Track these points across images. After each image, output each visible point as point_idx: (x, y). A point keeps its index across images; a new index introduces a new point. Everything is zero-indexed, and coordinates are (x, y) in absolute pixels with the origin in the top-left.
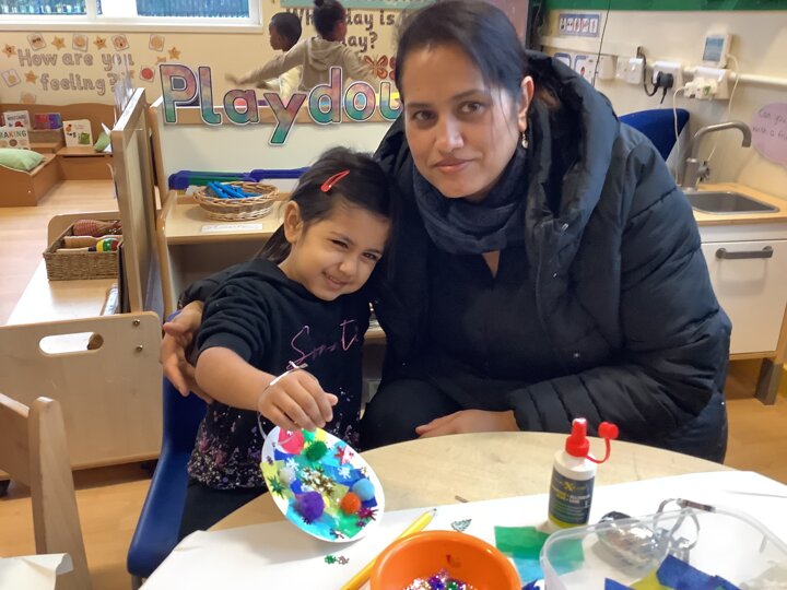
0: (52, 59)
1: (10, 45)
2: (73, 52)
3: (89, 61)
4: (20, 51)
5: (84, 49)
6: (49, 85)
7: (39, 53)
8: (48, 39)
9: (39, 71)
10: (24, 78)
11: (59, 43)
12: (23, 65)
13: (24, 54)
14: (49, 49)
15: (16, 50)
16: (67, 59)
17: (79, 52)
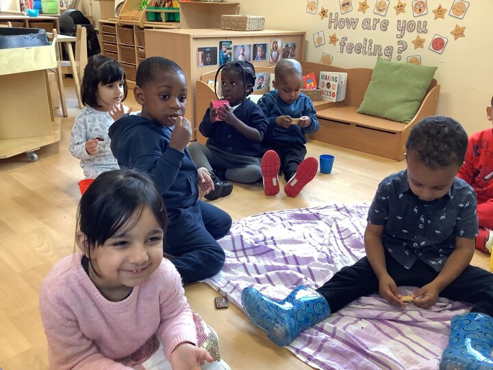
0: (352, 23)
1: (325, 9)
2: (372, 16)
3: (385, 27)
4: (331, 14)
5: (384, 14)
6: (345, 47)
7: (345, 17)
9: (340, 33)
10: (328, 40)
12: (330, 28)
13: (334, 18)
14: (354, 13)
15: (328, 14)
16: (366, 24)
17: (377, 17)
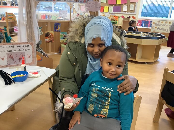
0: (160, 25)
3: (167, 26)
4: (155, 23)
5: (167, 24)
6: (158, 29)
7: (158, 24)
8: (161, 22)
9: (157, 27)
10: (155, 28)
11: (163, 22)
12: (155, 26)
14: (161, 23)
16: (163, 25)
17: (165, 24)
